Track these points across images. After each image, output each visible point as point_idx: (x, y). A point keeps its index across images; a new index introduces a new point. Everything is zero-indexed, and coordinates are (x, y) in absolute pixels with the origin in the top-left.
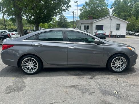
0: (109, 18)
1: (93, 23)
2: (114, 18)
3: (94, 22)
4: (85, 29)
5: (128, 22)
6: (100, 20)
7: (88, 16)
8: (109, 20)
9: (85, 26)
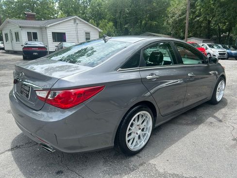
0: (73, 21)
1: (46, 28)
2: (81, 21)
3: (48, 26)
4: (30, 39)
5: (100, 30)
6: (59, 24)
7: (25, 14)
8: (72, 24)
9: (29, 33)
